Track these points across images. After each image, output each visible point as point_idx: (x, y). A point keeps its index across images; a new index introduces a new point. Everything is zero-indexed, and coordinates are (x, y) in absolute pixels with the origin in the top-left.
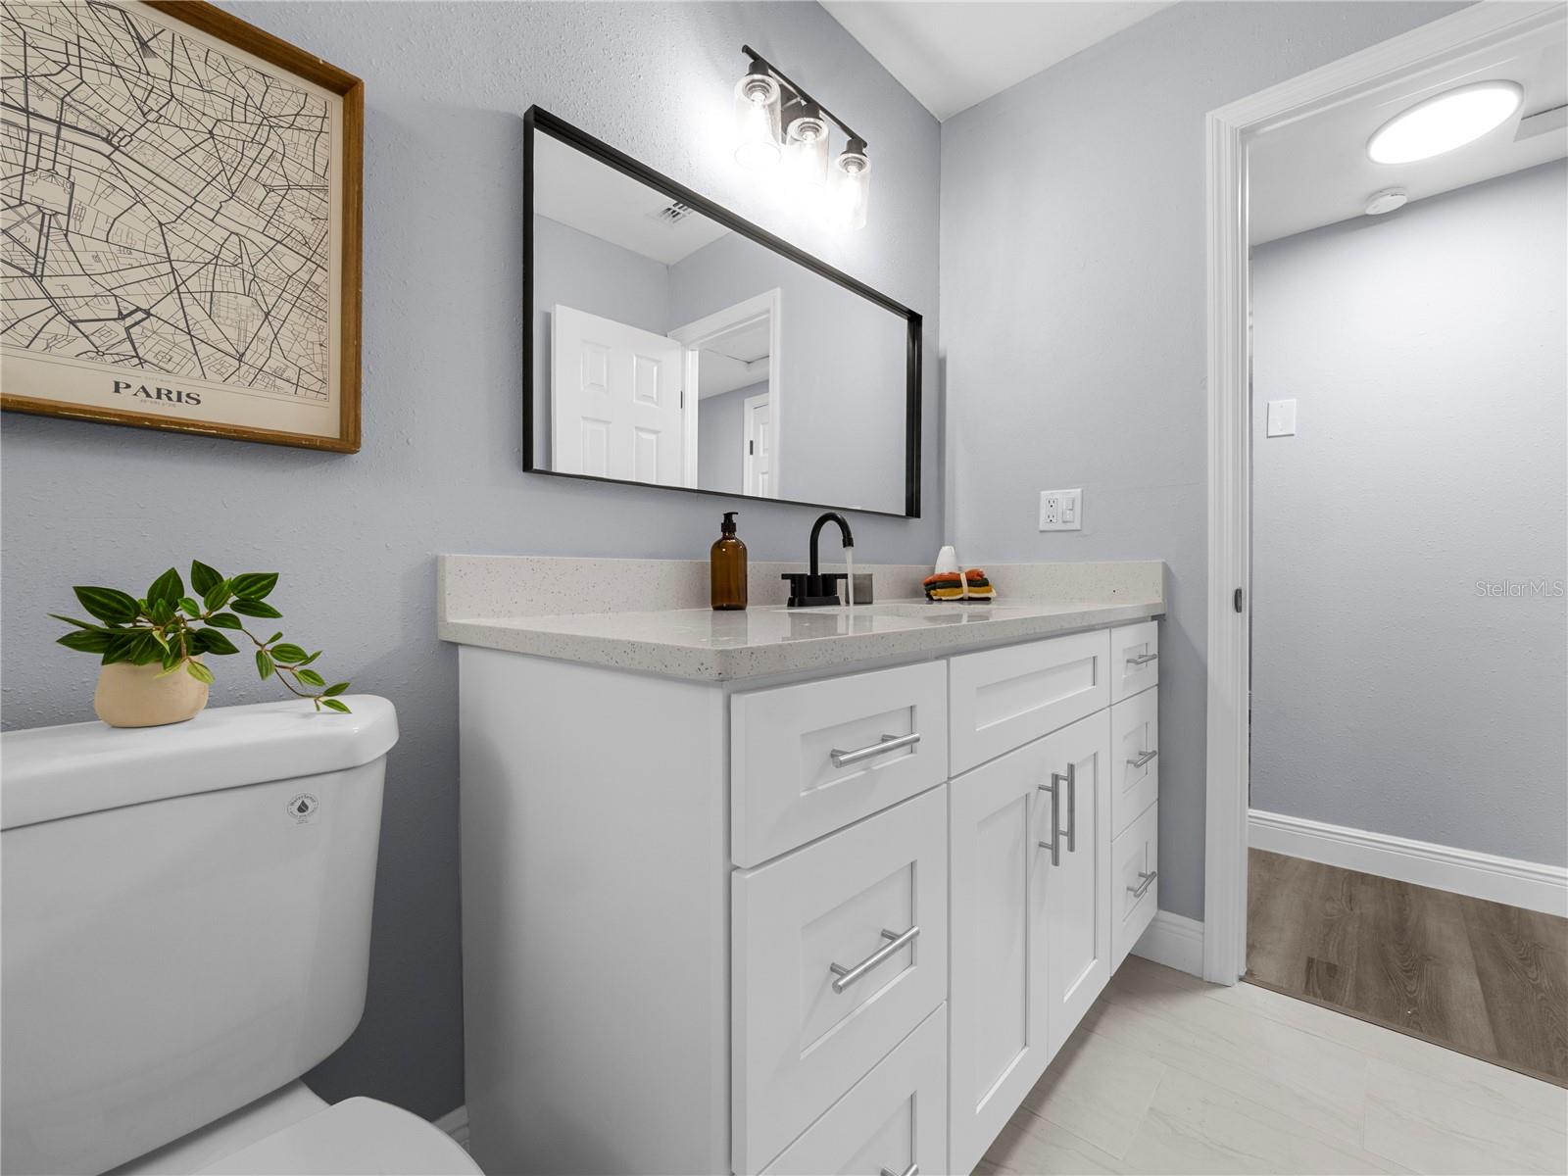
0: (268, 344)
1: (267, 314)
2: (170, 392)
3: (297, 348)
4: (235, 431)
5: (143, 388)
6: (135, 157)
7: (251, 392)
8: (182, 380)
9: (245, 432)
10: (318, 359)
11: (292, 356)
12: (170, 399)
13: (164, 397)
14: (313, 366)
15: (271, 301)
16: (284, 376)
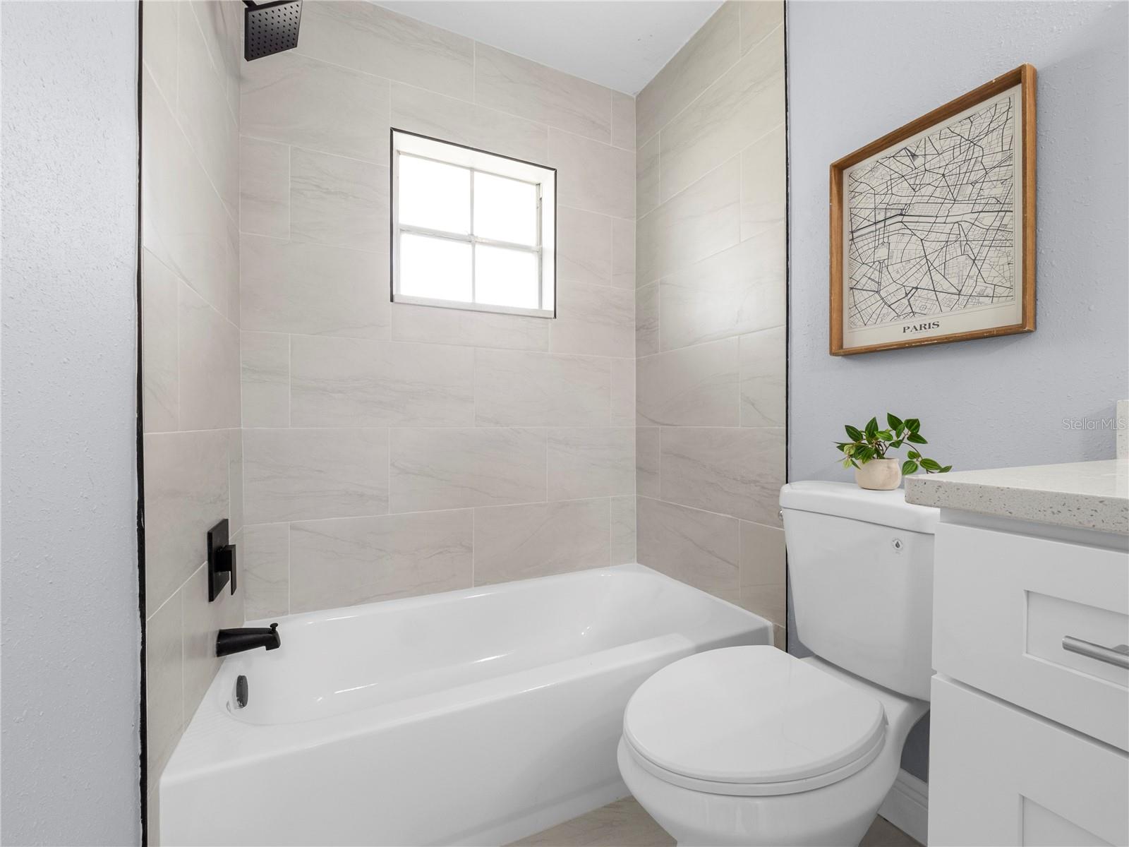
0: (975, 278)
1: (974, 261)
2: (925, 325)
3: (994, 273)
4: (946, 338)
5: (915, 327)
6: (912, 214)
7: (966, 311)
8: (931, 317)
9: (951, 337)
10: (1007, 274)
11: (989, 280)
12: (925, 328)
13: (923, 328)
14: (1004, 281)
15: (976, 251)
16: (985, 294)
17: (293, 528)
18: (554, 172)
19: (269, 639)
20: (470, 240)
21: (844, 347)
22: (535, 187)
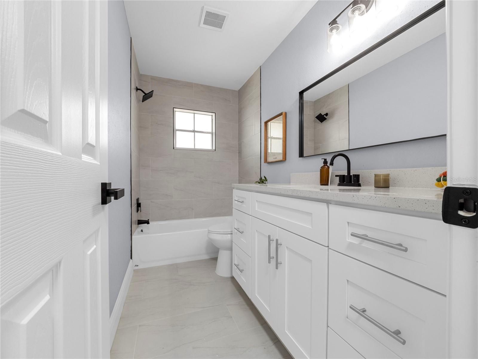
17: (151, 202)
18: (215, 114)
19: (147, 222)
20: (194, 131)
21: (267, 161)
22: (211, 116)
